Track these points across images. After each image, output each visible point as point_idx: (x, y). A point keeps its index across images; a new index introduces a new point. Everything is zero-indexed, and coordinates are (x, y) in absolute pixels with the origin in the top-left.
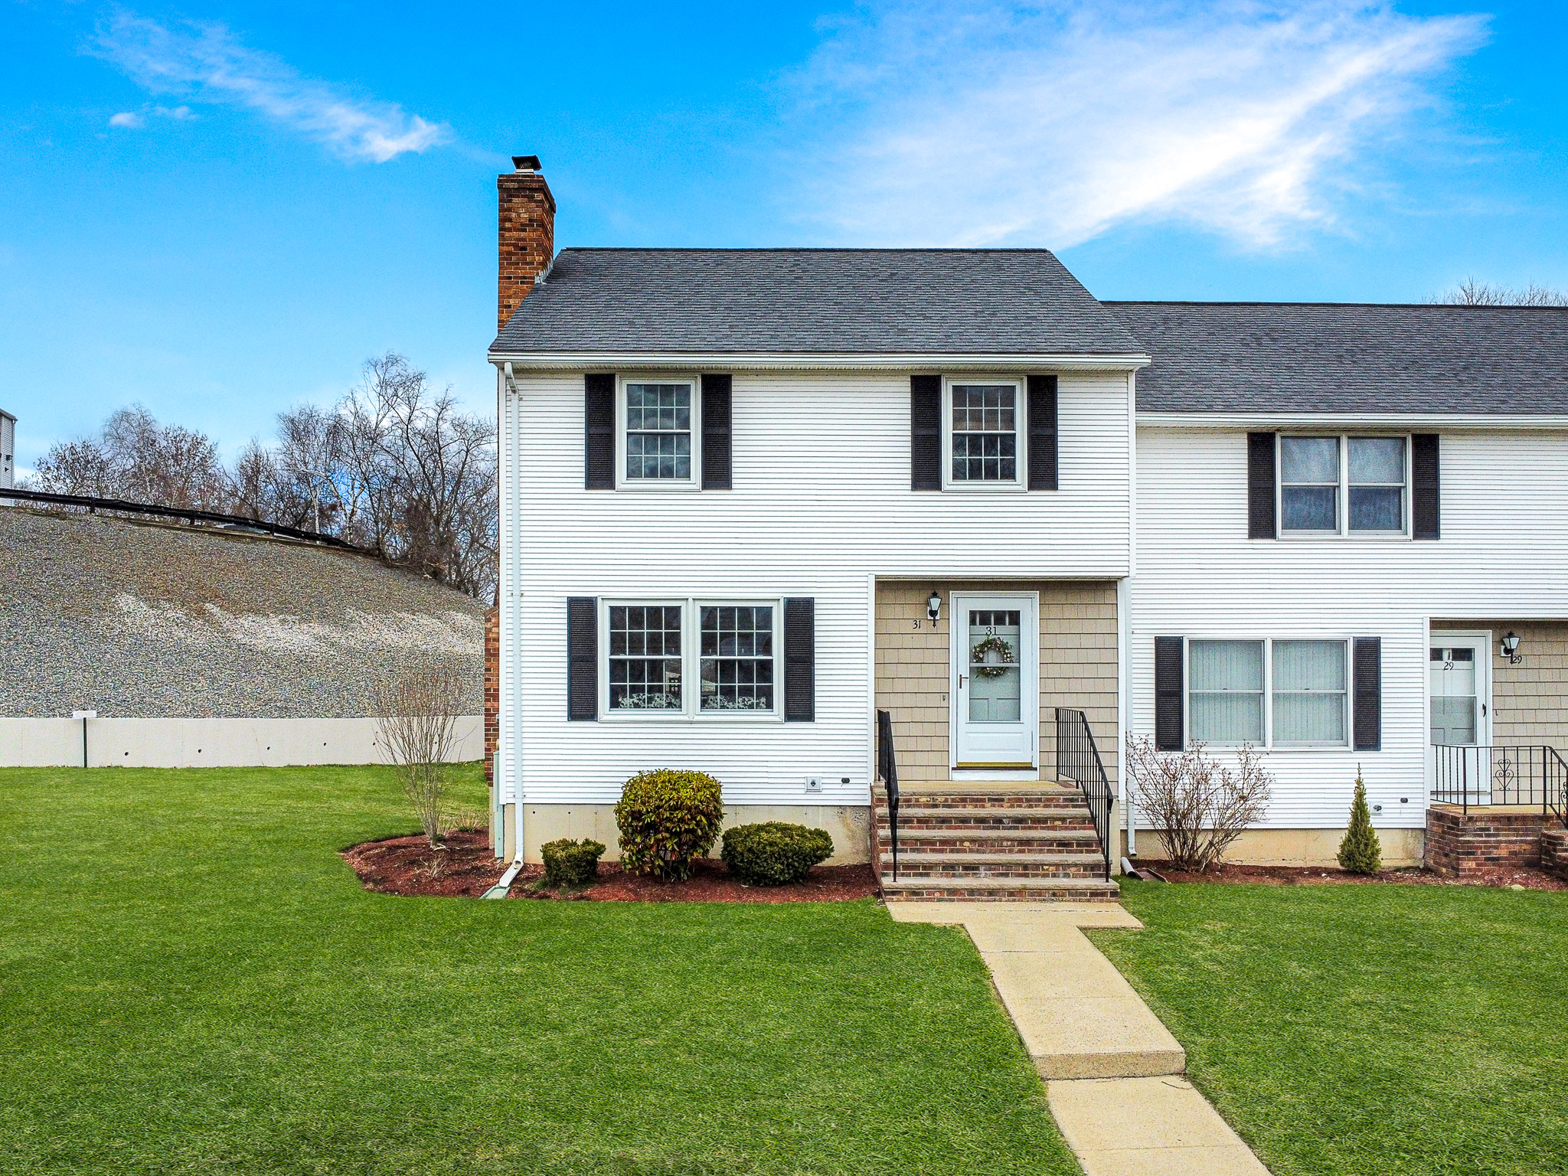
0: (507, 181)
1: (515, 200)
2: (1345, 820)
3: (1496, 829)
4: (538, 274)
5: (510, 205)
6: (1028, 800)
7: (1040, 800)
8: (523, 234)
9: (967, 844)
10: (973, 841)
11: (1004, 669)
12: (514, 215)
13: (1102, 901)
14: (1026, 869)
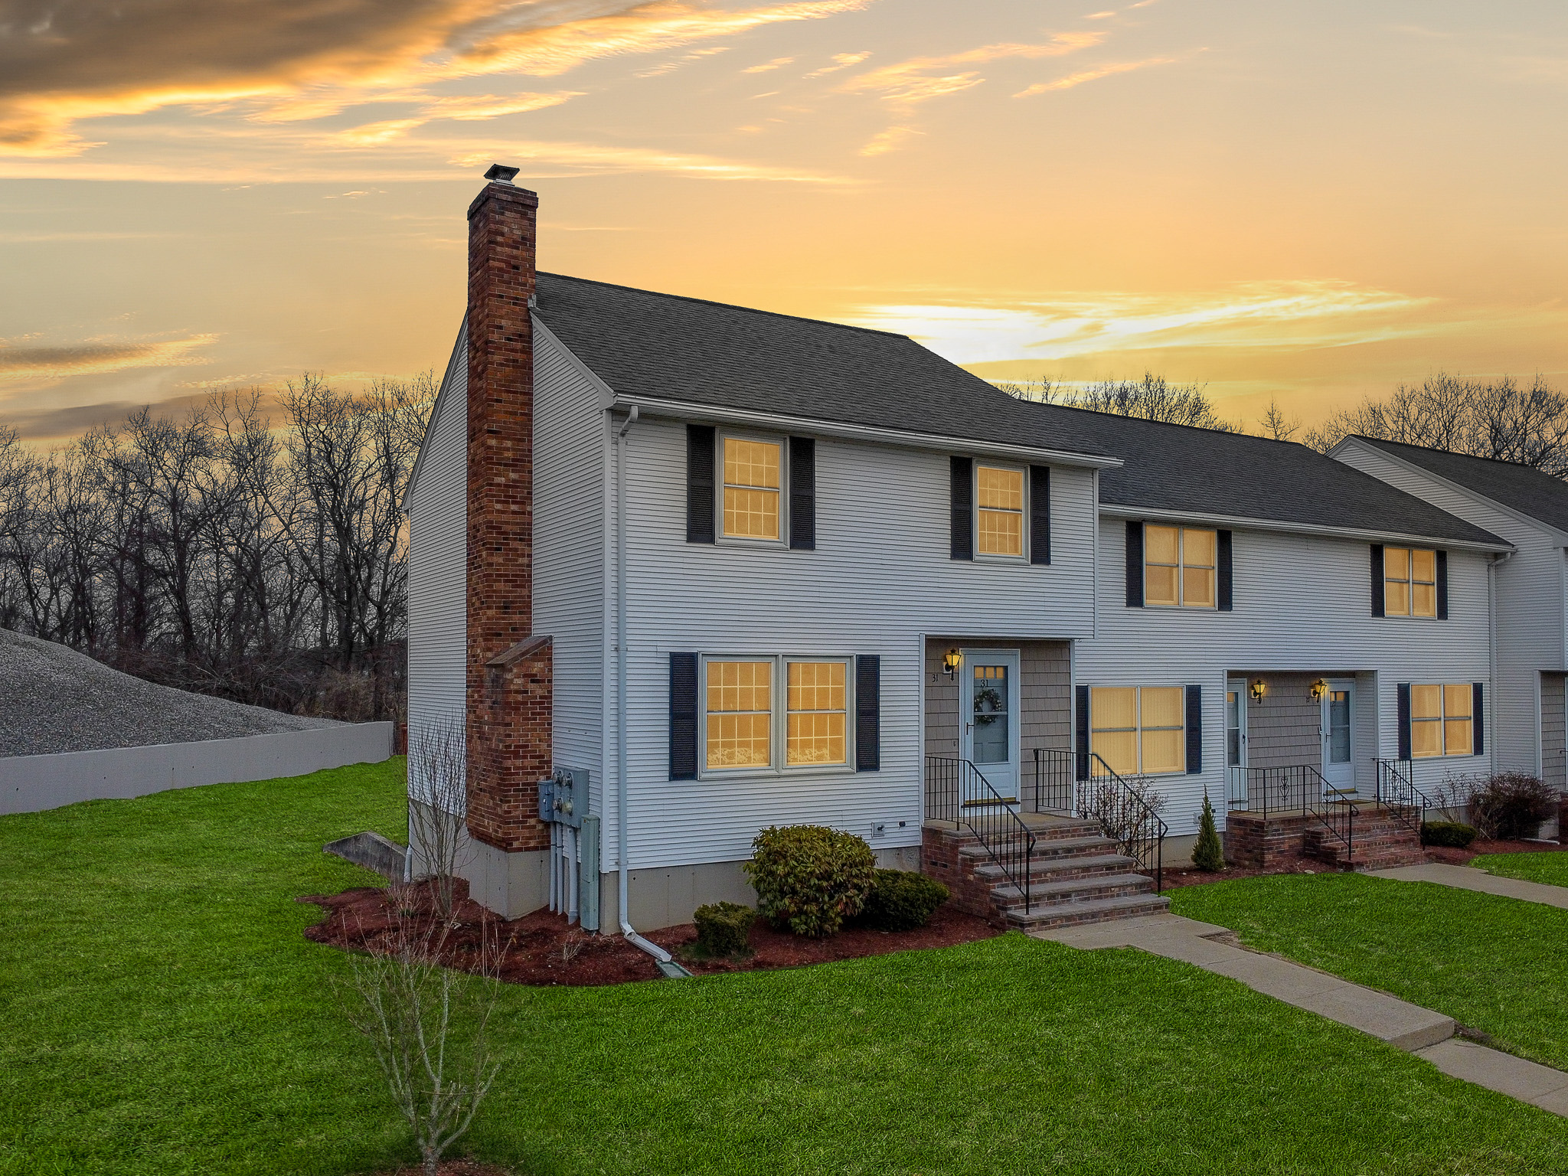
0: (501, 192)
1: (507, 213)
2: (1196, 829)
3: (1283, 830)
4: (531, 298)
5: (502, 218)
6: (1062, 832)
7: (1068, 831)
8: (515, 252)
9: (1049, 875)
10: (1053, 871)
11: (993, 717)
12: (506, 229)
13: (1160, 913)
14: (1101, 892)
